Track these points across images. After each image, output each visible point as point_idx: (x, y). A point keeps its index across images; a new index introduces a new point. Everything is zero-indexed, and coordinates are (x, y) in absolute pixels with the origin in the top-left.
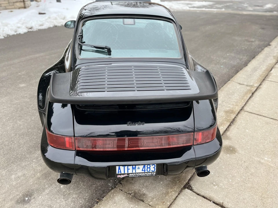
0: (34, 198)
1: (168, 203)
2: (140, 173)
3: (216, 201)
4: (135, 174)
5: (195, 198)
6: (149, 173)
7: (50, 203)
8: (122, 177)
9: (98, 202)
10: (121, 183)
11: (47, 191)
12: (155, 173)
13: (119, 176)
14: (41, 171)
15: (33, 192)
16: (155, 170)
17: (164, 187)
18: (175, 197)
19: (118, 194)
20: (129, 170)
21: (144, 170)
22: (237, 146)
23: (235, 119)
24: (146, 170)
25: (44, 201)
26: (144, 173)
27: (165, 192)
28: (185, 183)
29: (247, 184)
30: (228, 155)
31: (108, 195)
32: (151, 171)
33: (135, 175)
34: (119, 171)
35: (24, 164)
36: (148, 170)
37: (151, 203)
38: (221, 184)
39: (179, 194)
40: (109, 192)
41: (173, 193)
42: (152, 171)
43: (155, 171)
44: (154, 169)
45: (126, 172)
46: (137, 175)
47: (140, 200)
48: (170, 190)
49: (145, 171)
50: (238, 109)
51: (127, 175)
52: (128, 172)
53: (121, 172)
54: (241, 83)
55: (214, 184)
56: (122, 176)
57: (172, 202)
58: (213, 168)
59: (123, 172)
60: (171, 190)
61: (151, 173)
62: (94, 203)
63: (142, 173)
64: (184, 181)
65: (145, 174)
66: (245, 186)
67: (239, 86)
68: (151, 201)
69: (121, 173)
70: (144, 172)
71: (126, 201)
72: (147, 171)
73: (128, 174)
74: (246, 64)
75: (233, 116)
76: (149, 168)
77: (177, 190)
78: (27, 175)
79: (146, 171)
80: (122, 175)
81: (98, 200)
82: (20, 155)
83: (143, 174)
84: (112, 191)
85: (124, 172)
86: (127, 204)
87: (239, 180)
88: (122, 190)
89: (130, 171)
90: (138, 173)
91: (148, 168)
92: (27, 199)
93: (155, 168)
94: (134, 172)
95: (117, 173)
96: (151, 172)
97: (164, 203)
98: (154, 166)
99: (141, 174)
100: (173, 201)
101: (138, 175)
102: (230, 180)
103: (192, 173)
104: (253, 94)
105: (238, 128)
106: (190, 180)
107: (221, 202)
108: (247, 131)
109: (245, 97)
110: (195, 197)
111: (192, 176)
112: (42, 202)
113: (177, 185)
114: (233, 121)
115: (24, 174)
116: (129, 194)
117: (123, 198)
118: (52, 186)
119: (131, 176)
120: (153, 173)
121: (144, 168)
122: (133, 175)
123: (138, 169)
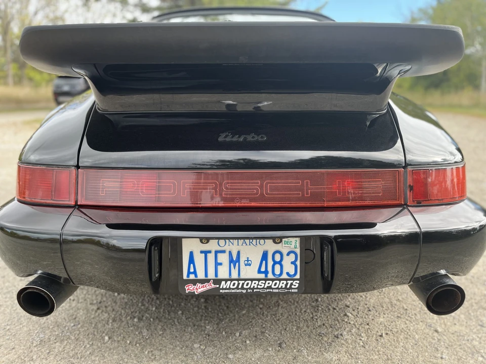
2: (252, 280)
4: (239, 284)
6: (278, 282)
8: (200, 290)
12: (296, 284)
13: (189, 288)
16: (295, 274)
20: (219, 267)
21: (263, 269)
24: (270, 269)
26: (266, 280)
32: (284, 276)
33: (237, 288)
34: (192, 270)
36: (277, 271)
42: (288, 274)
43: (298, 276)
44: (293, 266)
45: (211, 275)
46: (242, 288)
49: (266, 272)
51: (213, 286)
52: (216, 275)
53: (195, 273)
56: (199, 289)
59: (201, 275)
61: (285, 282)
63: (259, 280)
65: (267, 285)
69: (196, 276)
70: (262, 276)
72: (274, 273)
73: (218, 281)
76: (280, 263)
79: (270, 276)
80: (199, 285)
83: (262, 284)
85: (206, 275)
89: (223, 273)
90: (245, 280)
91: (275, 263)
93: (298, 263)
94: (235, 275)
95: (185, 277)
96: (286, 280)
98: (292, 256)
99: (254, 284)
101: (245, 286)
119: (226, 289)
120: (292, 284)
121: (264, 262)
122: (231, 287)
123: (246, 265)
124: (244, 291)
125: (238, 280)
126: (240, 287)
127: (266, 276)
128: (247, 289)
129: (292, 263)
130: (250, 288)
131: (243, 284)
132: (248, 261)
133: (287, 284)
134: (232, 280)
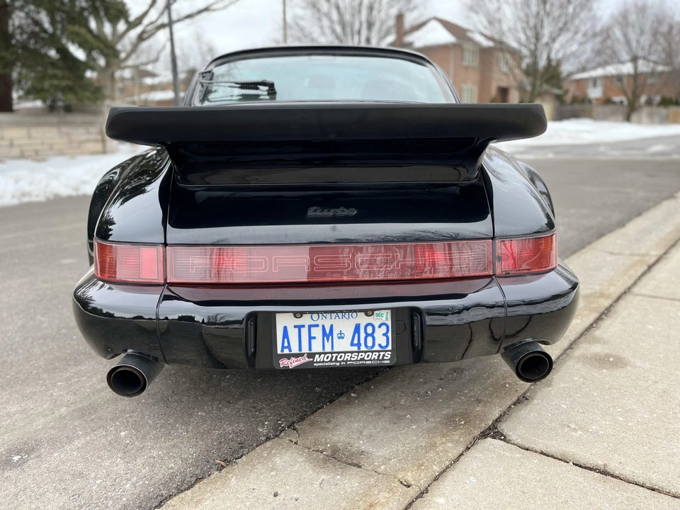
0: (39, 456)
1: (435, 467)
2: (345, 353)
3: (582, 462)
4: (332, 357)
5: (517, 455)
6: (370, 354)
7: (80, 467)
8: (295, 364)
9: (223, 467)
10: (294, 429)
11: (77, 443)
12: (388, 355)
13: (284, 363)
14: (72, 403)
15: (38, 445)
16: (387, 345)
17: (423, 434)
18: (456, 456)
19: (284, 451)
20: (313, 341)
21: (356, 342)
22: (626, 354)
23: (612, 308)
24: (362, 341)
25: (63, 463)
26: (358, 352)
27: (423, 444)
28: (484, 426)
29: (670, 423)
30: (605, 371)
31: (253, 452)
32: (377, 348)
33: (331, 361)
34: (286, 345)
35: (29, 390)
36: (370, 343)
37: (383, 467)
38: (594, 427)
39: (468, 449)
40: (257, 446)
41: (450, 445)
42: (380, 345)
43: (390, 348)
44: (385, 338)
45: (305, 349)
46: (336, 361)
47: (350, 464)
48: (438, 440)
49: (359, 345)
50: (615, 290)
51: (307, 360)
52: (310, 349)
53: (289, 347)
54: (616, 251)
55: (573, 426)
56: (293, 363)
57: (447, 467)
58: (565, 396)
59: (295, 350)
60: (444, 440)
61: (377, 354)
62: (211, 468)
63: (352, 352)
64: (482, 421)
65: (360, 357)
66: (667, 429)
67: (609, 258)
68: (382, 465)
69: (290, 350)
70: (355, 348)
71: (308, 466)
72: (366, 346)
73: (311, 355)
74: (621, 224)
75: (606, 303)
76: (372, 335)
77: (461, 439)
78: (32, 412)
79: (363, 348)
80: (293, 359)
81: (223, 463)
82: (24, 374)
83: (355, 356)
84: (268, 444)
85: (300, 349)
86: (311, 472)
87: (646, 416)
88: (296, 443)
89: (317, 347)
90: (339, 353)
91: (367, 335)
92: (16, 458)
93: (390, 334)
94: (328, 349)
95: (279, 352)
96: (379, 351)
97: (422, 468)
98: (384, 328)
99: (347, 357)
100: (451, 464)
101: (338, 359)
102: (621, 419)
103: (505, 407)
104: (650, 267)
105: (624, 324)
106: (498, 420)
107: (600, 462)
108: (650, 327)
109: (632, 272)
110: (519, 454)
111: (505, 413)
112: (58, 465)
113: (462, 429)
114: (607, 312)
115: (26, 409)
116: (317, 451)
117: (300, 460)
118: (96, 433)
119: (320, 362)
120: (384, 355)
121: (357, 334)
122: (325, 360)
123: (339, 338)
124: (338, 364)
125: (331, 353)
126: (333, 360)
127: (359, 348)
128: (340, 362)
129: (384, 335)
130: (343, 361)
131: (337, 357)
132: (341, 334)
133: (379, 355)
134: (325, 353)
